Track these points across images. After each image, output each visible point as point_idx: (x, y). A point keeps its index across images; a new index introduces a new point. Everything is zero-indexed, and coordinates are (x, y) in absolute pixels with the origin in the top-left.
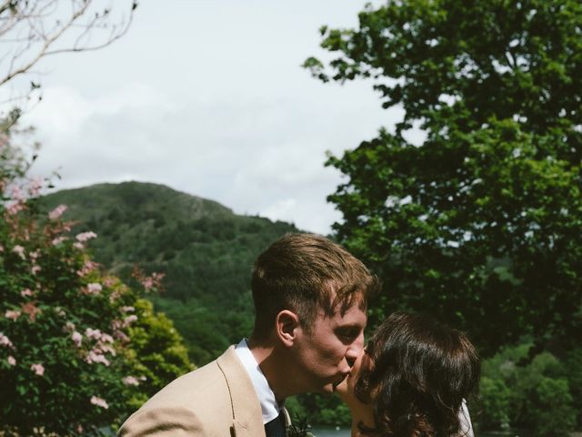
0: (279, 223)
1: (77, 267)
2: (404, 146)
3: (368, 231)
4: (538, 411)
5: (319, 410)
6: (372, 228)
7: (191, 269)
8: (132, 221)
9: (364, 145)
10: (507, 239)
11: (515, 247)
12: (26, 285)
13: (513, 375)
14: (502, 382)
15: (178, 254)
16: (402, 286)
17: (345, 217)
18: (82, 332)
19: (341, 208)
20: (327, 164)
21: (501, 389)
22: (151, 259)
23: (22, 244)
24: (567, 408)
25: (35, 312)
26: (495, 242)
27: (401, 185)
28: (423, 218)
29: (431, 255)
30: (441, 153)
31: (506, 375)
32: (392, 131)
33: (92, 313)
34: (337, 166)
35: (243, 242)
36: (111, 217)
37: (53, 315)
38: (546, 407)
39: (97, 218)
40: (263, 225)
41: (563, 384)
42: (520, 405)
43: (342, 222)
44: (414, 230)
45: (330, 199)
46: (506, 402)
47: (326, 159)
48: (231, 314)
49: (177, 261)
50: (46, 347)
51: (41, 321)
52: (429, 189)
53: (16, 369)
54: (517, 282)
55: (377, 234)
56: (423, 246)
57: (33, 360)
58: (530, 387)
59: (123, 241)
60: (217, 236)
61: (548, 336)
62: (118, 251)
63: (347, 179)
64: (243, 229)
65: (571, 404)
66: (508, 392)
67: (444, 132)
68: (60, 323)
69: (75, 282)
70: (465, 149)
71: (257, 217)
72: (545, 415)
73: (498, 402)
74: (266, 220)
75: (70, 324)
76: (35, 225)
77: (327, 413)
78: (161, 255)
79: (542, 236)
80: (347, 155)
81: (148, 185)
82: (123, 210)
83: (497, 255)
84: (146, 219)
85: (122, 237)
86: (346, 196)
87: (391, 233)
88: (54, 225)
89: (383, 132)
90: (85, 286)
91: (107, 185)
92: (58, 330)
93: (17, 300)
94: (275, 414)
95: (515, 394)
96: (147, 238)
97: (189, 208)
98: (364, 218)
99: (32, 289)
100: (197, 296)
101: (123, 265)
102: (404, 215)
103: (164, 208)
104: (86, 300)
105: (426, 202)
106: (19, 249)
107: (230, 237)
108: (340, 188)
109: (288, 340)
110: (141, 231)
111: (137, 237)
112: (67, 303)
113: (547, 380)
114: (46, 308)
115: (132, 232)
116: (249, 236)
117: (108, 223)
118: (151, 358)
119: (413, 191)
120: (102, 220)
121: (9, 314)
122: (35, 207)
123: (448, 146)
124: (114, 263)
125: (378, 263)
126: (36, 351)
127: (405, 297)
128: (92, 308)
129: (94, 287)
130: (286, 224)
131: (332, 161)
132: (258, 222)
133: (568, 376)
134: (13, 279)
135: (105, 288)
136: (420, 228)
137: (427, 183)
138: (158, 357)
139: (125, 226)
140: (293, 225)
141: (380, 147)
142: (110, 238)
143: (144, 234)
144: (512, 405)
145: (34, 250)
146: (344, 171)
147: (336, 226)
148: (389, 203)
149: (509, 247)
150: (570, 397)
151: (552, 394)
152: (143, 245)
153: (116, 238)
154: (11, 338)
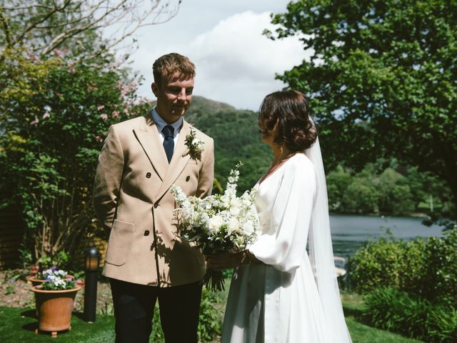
4: (393, 203)
21: (373, 191)
24: (409, 201)
38: (397, 201)
40: (250, 114)
42: (384, 200)
46: (377, 199)
58: (389, 191)
65: (411, 198)
66: (377, 193)
72: (398, 205)
73: (372, 198)
95: (381, 194)
113: (398, 187)
133: (409, 184)
144: (380, 200)
150: (411, 195)
151: (400, 194)
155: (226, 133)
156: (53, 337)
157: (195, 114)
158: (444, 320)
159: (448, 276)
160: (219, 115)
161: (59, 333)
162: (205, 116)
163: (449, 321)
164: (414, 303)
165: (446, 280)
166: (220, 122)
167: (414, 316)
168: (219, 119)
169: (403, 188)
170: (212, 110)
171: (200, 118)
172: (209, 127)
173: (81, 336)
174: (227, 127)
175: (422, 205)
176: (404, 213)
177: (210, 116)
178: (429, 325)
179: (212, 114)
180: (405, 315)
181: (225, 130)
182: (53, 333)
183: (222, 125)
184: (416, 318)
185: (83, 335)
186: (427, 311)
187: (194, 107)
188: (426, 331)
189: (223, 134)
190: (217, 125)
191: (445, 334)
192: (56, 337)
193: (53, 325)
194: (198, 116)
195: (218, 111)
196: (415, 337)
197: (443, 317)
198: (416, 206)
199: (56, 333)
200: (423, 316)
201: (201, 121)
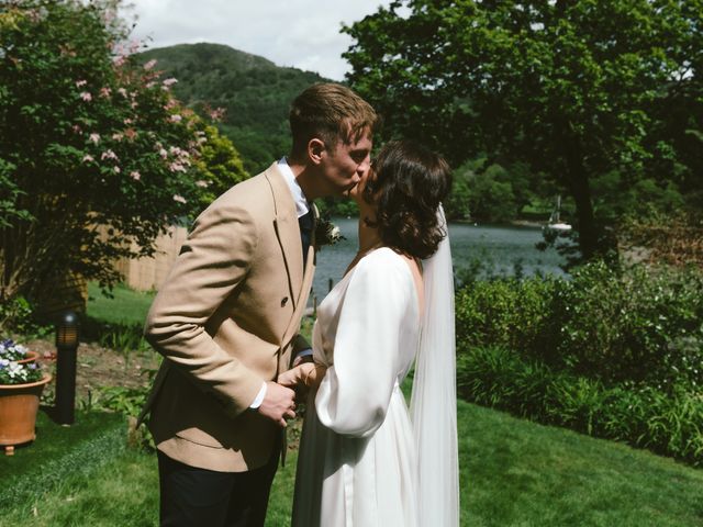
0: (308, 72)
1: (164, 104)
2: (396, 18)
3: (370, 78)
4: (490, 206)
5: (336, 204)
6: (373, 76)
7: (246, 105)
8: (204, 70)
9: (368, 18)
10: (468, 85)
11: (474, 91)
12: (128, 116)
13: (473, 180)
14: (465, 185)
15: (236, 94)
16: (394, 117)
17: (354, 69)
18: (167, 149)
19: (352, 62)
20: (341, 31)
21: (464, 190)
22: (216, 98)
23: (125, 87)
24: (510, 203)
25: (134, 135)
26: (460, 87)
27: (393, 47)
28: (409, 69)
29: (415, 95)
30: (422, 24)
31: (468, 180)
32: (387, 8)
33: (175, 136)
34: (348, 33)
35: (282, 85)
36: (188, 68)
37: (147, 137)
38: (496, 203)
39: (179, 69)
40: (296, 73)
41: (508, 186)
42: (478, 201)
43: (352, 72)
44: (402, 78)
45: (344, 56)
46: (468, 199)
47: (341, 28)
48: (274, 136)
49: (235, 99)
50: (142, 160)
51: (138, 141)
52: (413, 49)
53: (120, 175)
54: (476, 115)
55: (377, 81)
56: (409, 89)
57: (132, 169)
58: (484, 189)
59: (197, 84)
60: (263, 81)
61: (497, 153)
62: (194, 91)
63: (356, 42)
64: (283, 77)
65: (512, 200)
66: (469, 192)
67: (424, 9)
68: (152, 143)
69: (163, 114)
70: (439, 21)
71: (292, 68)
72: (495, 208)
73: (462, 199)
74: (299, 70)
75: (158, 143)
76: (134, 74)
77: (342, 207)
78: (224, 95)
79: (493, 82)
80: (356, 25)
81: (215, 46)
82: (197, 63)
83: (461, 96)
84: (214, 68)
85: (197, 82)
86: (355, 54)
87: (386, 80)
88: (148, 73)
89: (381, 9)
90: (170, 117)
91: (186, 45)
92: (150, 148)
93: (121, 127)
94: (306, 211)
95: (474, 194)
96: (214, 83)
97: (244, 62)
98: (368, 69)
99: (132, 119)
100: (250, 124)
101: (197, 102)
102: (396, 67)
103: (226, 62)
104: (171, 127)
105: (412, 58)
106: (122, 91)
107: (273, 82)
108: (351, 48)
109: (317, 160)
110: (210, 78)
111: (207, 82)
112: (157, 129)
113: (497, 183)
114: (141, 132)
115: (204, 79)
116: (287, 82)
117: (186, 72)
118: (216, 167)
119: (402, 51)
120: (182, 70)
121: (115, 136)
122: (134, 61)
123: (427, 19)
124: (191, 101)
125: (378, 101)
126: (134, 162)
127: (396, 125)
128: (174, 132)
129: (176, 118)
130: (312, 73)
131: (345, 29)
132: (293, 72)
133: (512, 181)
134: (118, 112)
135: (183, 118)
136: (407, 77)
137: (412, 45)
138: (222, 167)
139: (199, 74)
140: (318, 74)
141: (379, 20)
142: (188, 83)
143: (212, 80)
144: (473, 202)
145: (133, 91)
146: (353, 36)
147: (347, 75)
148: (386, 59)
149: (470, 91)
150: (512, 195)
151: (500, 194)
152: (212, 88)
153: (192, 83)
154: (117, 154)
155: (261, 100)
156: (8, 454)
157: (217, 71)
158: (567, 394)
159: (575, 334)
160: (252, 74)
161: (17, 447)
162: (232, 74)
163: (574, 395)
164: (529, 371)
165: (573, 339)
166: (254, 84)
167: (529, 389)
168: (251, 80)
169: (503, 185)
170: (241, 65)
171: (223, 77)
172: (237, 90)
173: (52, 452)
174: (262, 91)
175: (527, 209)
176: (504, 219)
177: (238, 75)
178: (548, 401)
179: (242, 71)
180: (516, 388)
181: (260, 96)
182: (8, 448)
183: (256, 88)
184: (532, 392)
185: (56, 449)
186: (547, 382)
187: (217, 61)
188: (544, 409)
189: (257, 100)
190: (249, 87)
191: (568, 413)
192: (12, 453)
193: (8, 436)
194: (221, 74)
195: (250, 67)
196: (528, 417)
197: (566, 389)
198: (520, 210)
199: (12, 448)
200: (541, 389)
201: (225, 82)
